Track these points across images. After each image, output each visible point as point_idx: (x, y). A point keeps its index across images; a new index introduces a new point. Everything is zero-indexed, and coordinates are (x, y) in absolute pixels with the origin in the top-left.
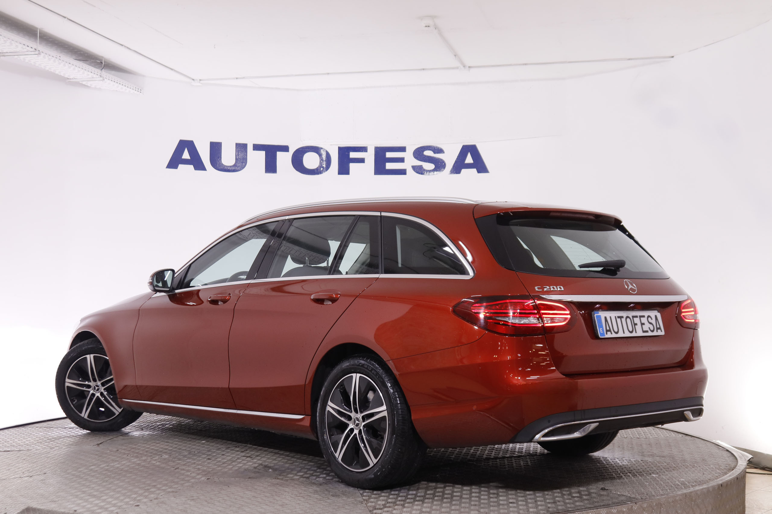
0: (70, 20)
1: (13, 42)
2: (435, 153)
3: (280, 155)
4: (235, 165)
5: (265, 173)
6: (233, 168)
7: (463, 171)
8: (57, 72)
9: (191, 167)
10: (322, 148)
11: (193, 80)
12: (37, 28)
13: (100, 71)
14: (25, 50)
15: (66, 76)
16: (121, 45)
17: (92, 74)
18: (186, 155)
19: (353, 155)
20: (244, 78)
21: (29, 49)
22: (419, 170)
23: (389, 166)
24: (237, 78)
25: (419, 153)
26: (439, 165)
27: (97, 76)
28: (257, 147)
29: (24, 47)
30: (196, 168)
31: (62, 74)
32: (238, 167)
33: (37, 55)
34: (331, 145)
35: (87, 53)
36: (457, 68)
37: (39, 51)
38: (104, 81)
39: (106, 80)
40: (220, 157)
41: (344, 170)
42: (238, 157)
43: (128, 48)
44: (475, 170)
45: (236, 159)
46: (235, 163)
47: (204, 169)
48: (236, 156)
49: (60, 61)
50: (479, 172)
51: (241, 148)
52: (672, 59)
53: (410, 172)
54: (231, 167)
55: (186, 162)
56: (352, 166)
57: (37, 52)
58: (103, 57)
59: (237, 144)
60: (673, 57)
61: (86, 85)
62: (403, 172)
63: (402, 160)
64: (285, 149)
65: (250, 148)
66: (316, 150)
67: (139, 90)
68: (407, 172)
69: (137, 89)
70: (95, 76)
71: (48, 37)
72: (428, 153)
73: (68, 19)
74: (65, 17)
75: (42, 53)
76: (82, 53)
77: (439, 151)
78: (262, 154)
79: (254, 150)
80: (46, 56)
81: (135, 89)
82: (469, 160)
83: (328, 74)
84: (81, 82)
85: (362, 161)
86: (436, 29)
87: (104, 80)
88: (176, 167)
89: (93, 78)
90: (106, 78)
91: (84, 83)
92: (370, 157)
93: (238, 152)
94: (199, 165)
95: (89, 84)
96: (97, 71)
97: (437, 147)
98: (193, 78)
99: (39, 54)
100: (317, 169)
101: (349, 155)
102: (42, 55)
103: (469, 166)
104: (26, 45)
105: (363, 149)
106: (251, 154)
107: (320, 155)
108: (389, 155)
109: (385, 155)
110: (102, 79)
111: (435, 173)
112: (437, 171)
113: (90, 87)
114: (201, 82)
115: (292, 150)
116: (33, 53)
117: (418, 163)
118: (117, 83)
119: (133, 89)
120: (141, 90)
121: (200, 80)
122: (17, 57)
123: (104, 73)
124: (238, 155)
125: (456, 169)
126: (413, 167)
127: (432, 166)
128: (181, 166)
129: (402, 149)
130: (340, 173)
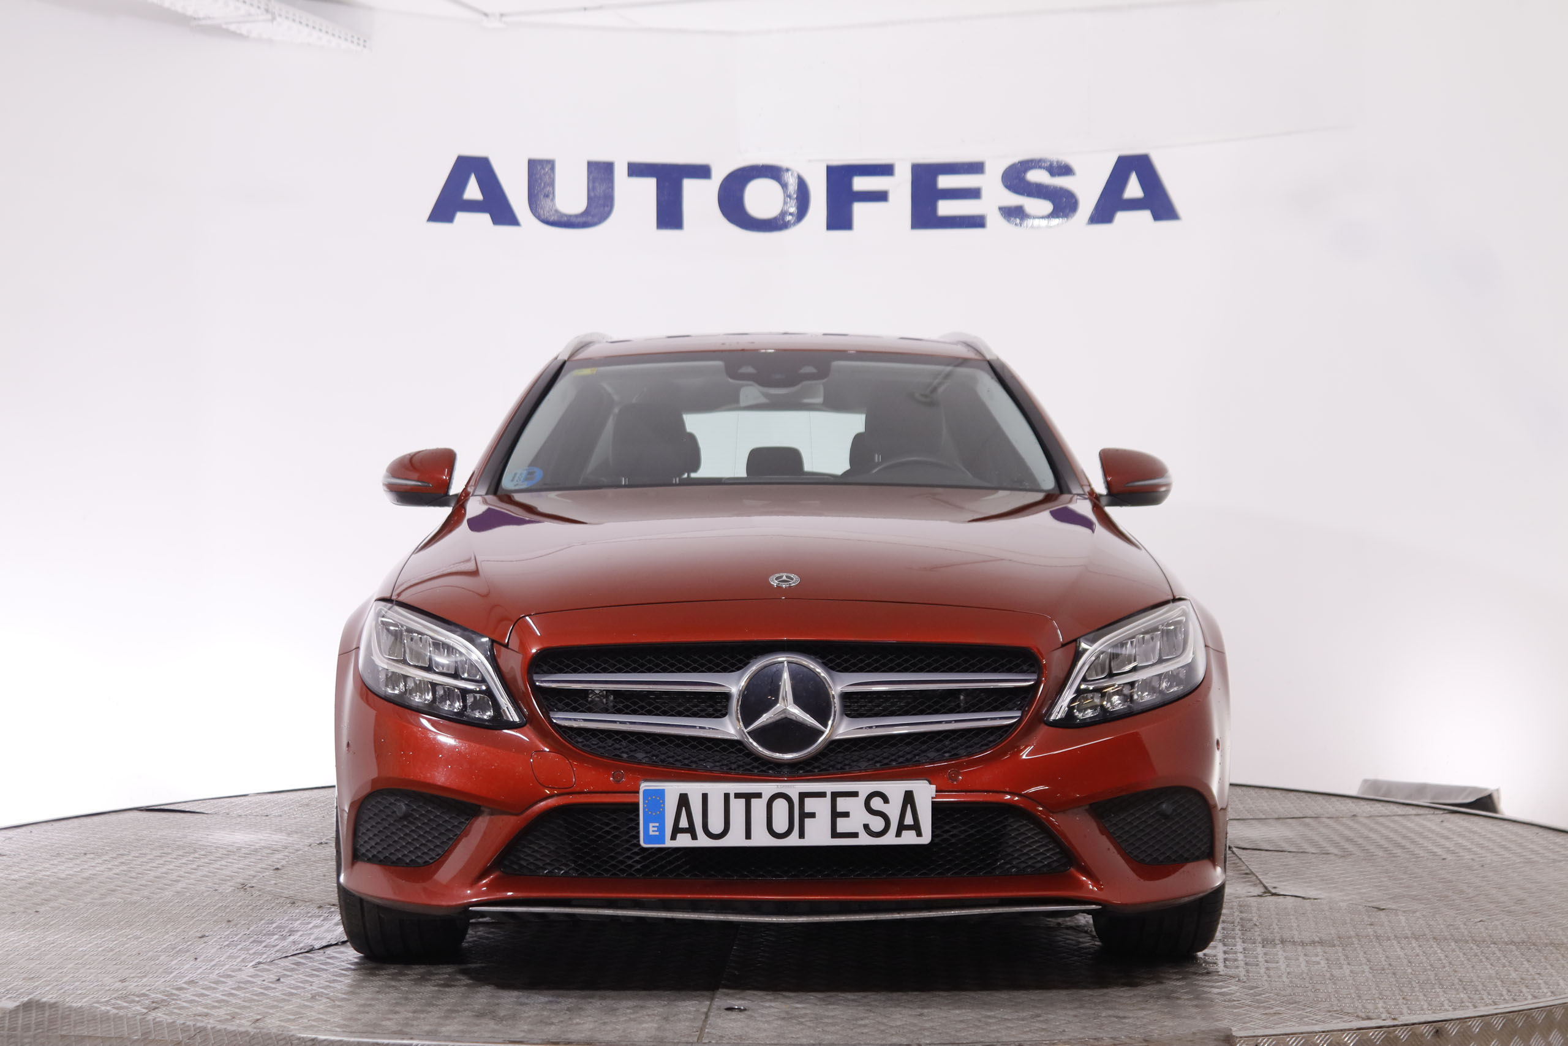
2: (1052, 175)
4: (586, 213)
5: (658, 228)
6: (580, 220)
7: (1121, 217)
8: (166, 4)
9: (486, 218)
10: (788, 170)
11: (486, 15)
17: (247, 7)
18: (473, 191)
19: (861, 183)
20: (600, 7)
22: (1013, 214)
23: (946, 208)
24: (585, 9)
25: (1015, 178)
26: (1064, 204)
27: (258, 11)
28: (637, 170)
30: (497, 220)
31: (180, 9)
32: (593, 216)
34: (810, 161)
38: (274, 22)
39: (279, 19)
40: (550, 195)
41: (839, 218)
42: (592, 194)
44: (1146, 215)
45: (589, 198)
46: (587, 208)
47: (512, 220)
48: (588, 190)
50: (1157, 217)
51: (601, 173)
53: (994, 219)
54: (576, 216)
55: (472, 207)
56: (860, 209)
59: (590, 164)
61: (238, 31)
62: (976, 222)
63: (973, 194)
64: (702, 172)
65: (620, 173)
66: (772, 172)
67: (361, 42)
68: (989, 222)
69: (355, 40)
70: (253, 10)
72: (1036, 176)
77: (1065, 170)
78: (649, 185)
79: (629, 175)
81: (350, 39)
82: (1133, 189)
84: (224, 26)
85: (881, 196)
87: (274, 19)
88: (450, 219)
89: (250, 15)
90: (280, 15)
91: (233, 27)
92: (900, 187)
93: (594, 182)
94: (502, 214)
95: (244, 29)
97: (1057, 162)
98: (486, 11)
100: (775, 219)
101: (850, 184)
103: (1133, 205)
105: (886, 170)
106: (624, 185)
107: (784, 186)
108: (945, 182)
109: (935, 182)
110: (269, 17)
111: (1053, 221)
112: (1059, 217)
113: (248, 37)
114: (504, 19)
115: (719, 175)
117: (1014, 199)
118: (307, 25)
119: (346, 39)
120: (365, 41)
121: (502, 15)
123: (277, 3)
124: (594, 189)
125: (1104, 213)
126: (1001, 209)
127: (1046, 206)
128: (460, 216)
129: (976, 168)
130: (830, 226)
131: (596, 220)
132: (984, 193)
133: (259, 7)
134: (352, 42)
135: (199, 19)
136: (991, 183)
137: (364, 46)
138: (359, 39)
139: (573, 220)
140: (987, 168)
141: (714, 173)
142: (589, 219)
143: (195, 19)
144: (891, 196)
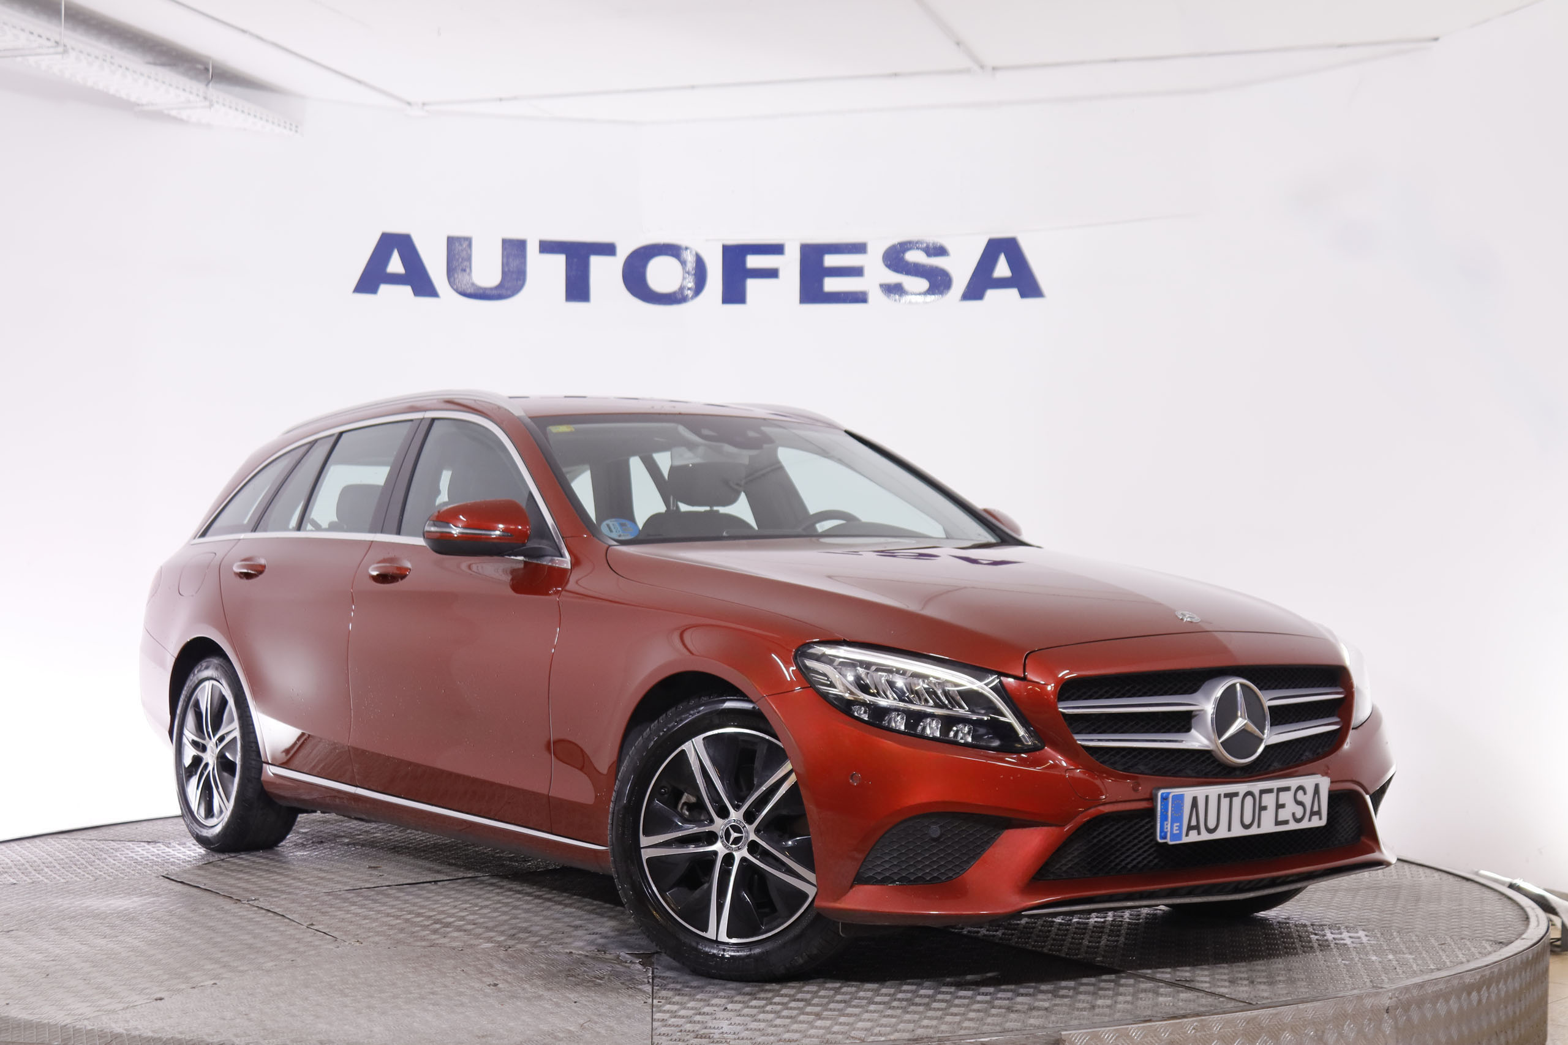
2: (928, 255)
3: (596, 263)
4: (500, 286)
5: (567, 300)
6: (495, 292)
7: (991, 294)
8: (112, 91)
9: (407, 290)
10: (687, 248)
11: (409, 104)
13: (204, 87)
14: (35, 45)
15: (133, 99)
16: (243, 31)
17: (186, 94)
18: (395, 265)
19: (753, 261)
20: (515, 98)
21: (43, 41)
22: (893, 290)
23: (831, 284)
24: (501, 100)
25: (895, 259)
26: (939, 282)
27: (198, 98)
28: (547, 247)
29: (31, 37)
30: (418, 292)
31: (124, 96)
32: (507, 289)
33: (60, 55)
34: (707, 240)
35: (176, 50)
36: (967, 71)
37: (64, 45)
38: (212, 108)
39: (216, 105)
40: (468, 270)
41: (734, 294)
42: (506, 269)
43: (257, 37)
44: (1014, 292)
45: (504, 273)
46: (501, 282)
47: (433, 293)
48: (502, 265)
49: (113, 67)
50: (1023, 295)
51: (514, 250)
52: (1434, 44)
53: (876, 295)
54: (491, 289)
55: (395, 279)
56: (753, 285)
57: (60, 49)
58: (209, 58)
59: (505, 242)
60: (1436, 39)
61: (179, 117)
62: (859, 298)
63: (857, 272)
64: (608, 249)
65: (532, 249)
66: (672, 250)
67: (294, 128)
68: (871, 298)
69: (288, 125)
70: (192, 97)
72: (914, 256)
75: (71, 50)
76: (165, 48)
77: (940, 251)
78: (559, 261)
79: (541, 252)
80: (82, 56)
81: (283, 124)
82: (1002, 269)
83: (693, 87)
84: (166, 112)
85: (772, 273)
87: (211, 105)
88: (373, 290)
89: (189, 101)
90: (217, 102)
91: (174, 113)
92: (789, 265)
93: (508, 258)
94: (423, 286)
95: (184, 115)
96: (198, 87)
97: (933, 244)
98: (410, 100)
99: (65, 52)
100: (675, 293)
101: (744, 262)
102: (73, 54)
103: (1002, 283)
104: (36, 33)
105: (777, 249)
106: (536, 261)
107: (683, 263)
108: (830, 260)
109: (821, 261)
110: (207, 103)
112: (934, 294)
113: (187, 121)
114: (426, 108)
115: (623, 253)
116: (52, 50)
117: (894, 278)
118: (243, 112)
119: (279, 125)
120: (297, 127)
121: (424, 104)
122: (19, 59)
123: (215, 91)
124: (508, 263)
125: (975, 290)
126: (881, 286)
127: (923, 284)
128: (384, 288)
129: (859, 248)
130: (725, 300)
131: (509, 293)
132: (866, 272)
133: (198, 95)
134: (285, 127)
135: (142, 105)
136: (873, 263)
137: (296, 131)
138: (291, 124)
139: (488, 292)
140: (870, 248)
141: (619, 250)
142: (504, 292)
143: (138, 105)
144: (781, 274)
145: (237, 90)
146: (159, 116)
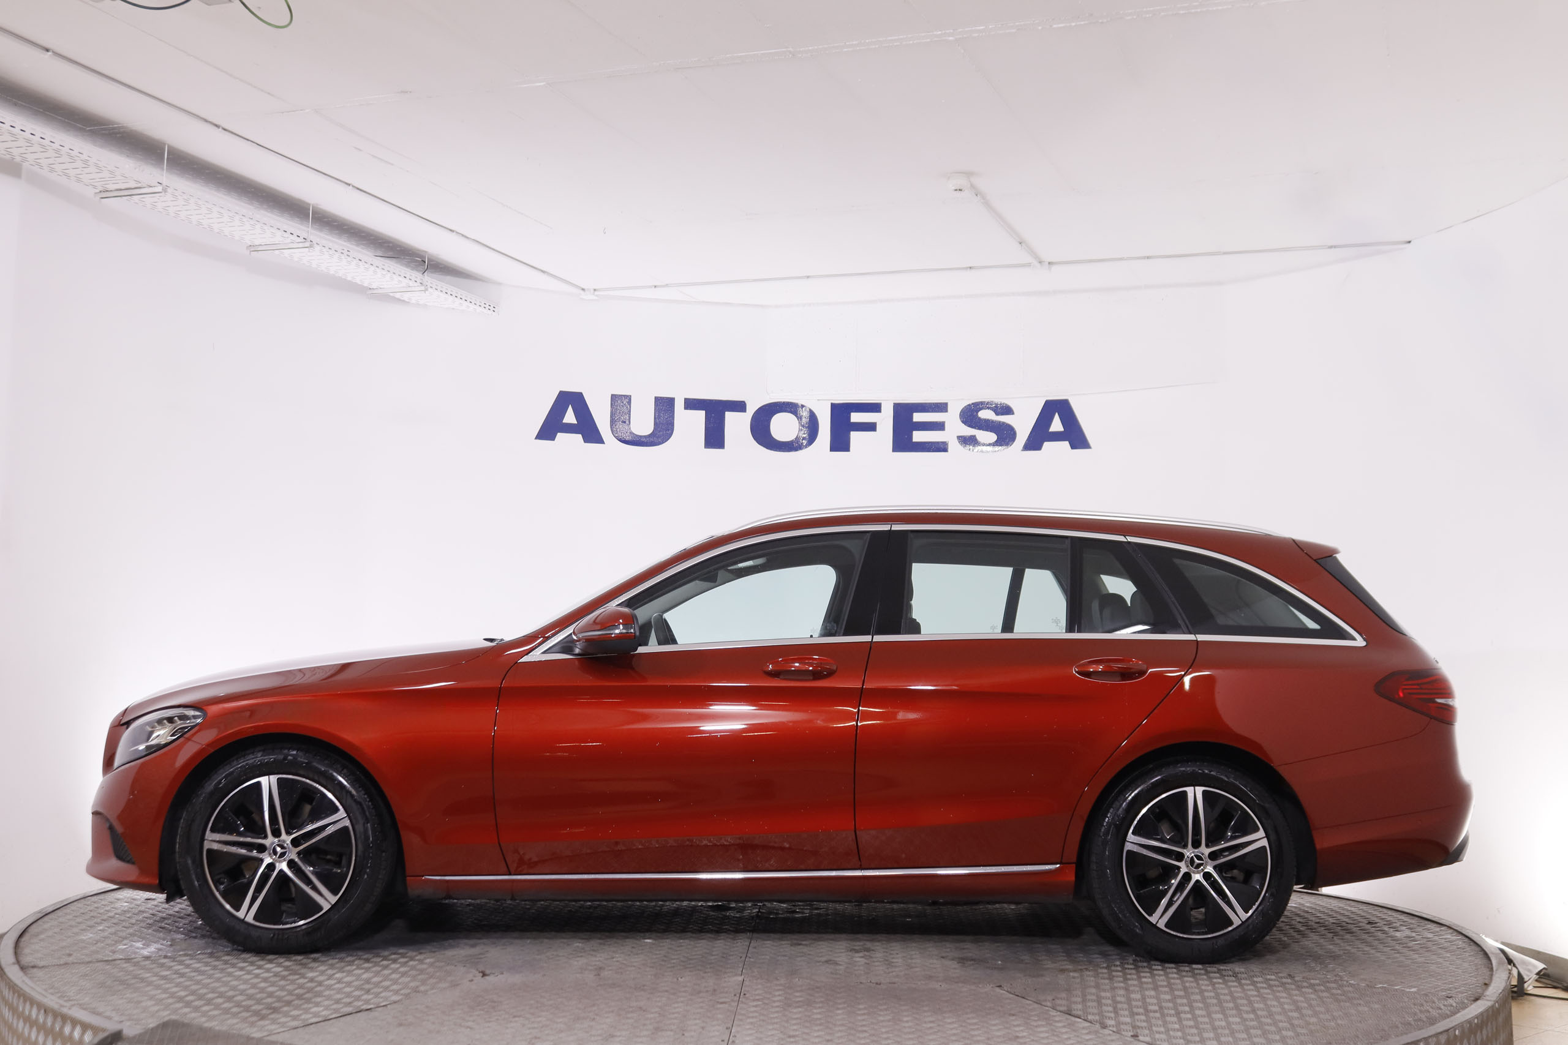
0: (358, 189)
1: (265, 227)
2: (997, 414)
3: (729, 416)
4: (653, 435)
5: (705, 447)
6: (648, 440)
8: (349, 278)
9: (579, 437)
10: (803, 406)
11: (583, 289)
12: (309, 204)
13: (421, 275)
14: (289, 241)
15: (366, 284)
16: (451, 230)
17: (406, 281)
18: (570, 417)
19: (856, 417)
20: (667, 285)
21: (294, 238)
22: (968, 441)
23: (918, 436)
24: (655, 287)
25: (970, 415)
26: (1005, 435)
27: (416, 284)
28: (692, 404)
29: (285, 235)
30: (586, 440)
31: (356, 281)
32: (658, 438)
33: (307, 249)
34: (818, 400)
35: (400, 246)
36: (1029, 265)
37: (311, 241)
38: (427, 292)
39: (430, 289)
40: (627, 422)
41: (840, 443)
42: (658, 421)
43: (463, 235)
44: (1066, 444)
45: (655, 424)
46: (654, 432)
47: (600, 441)
48: (655, 418)
49: (349, 259)
50: (1073, 447)
51: (664, 407)
52: (1408, 245)
53: (954, 445)
54: (645, 437)
55: (569, 429)
56: (854, 436)
57: (307, 244)
58: (426, 252)
59: (657, 399)
60: (1410, 242)
61: (401, 298)
62: (941, 447)
63: (939, 426)
64: (740, 406)
65: (679, 405)
66: (791, 408)
67: (491, 308)
68: (950, 447)
69: (487, 306)
70: (411, 283)
71: (330, 219)
72: (985, 414)
73: (353, 186)
74: (349, 185)
75: (316, 245)
76: (391, 245)
77: (1007, 410)
78: (701, 415)
79: (686, 408)
80: (324, 250)
81: (483, 305)
82: (1057, 425)
83: (808, 277)
84: (391, 294)
85: (871, 427)
86: (977, 195)
87: (427, 290)
88: (552, 437)
89: (409, 286)
90: (431, 287)
91: (398, 296)
92: (885, 420)
93: (659, 412)
94: (590, 433)
95: (406, 297)
96: (416, 275)
97: (1001, 404)
98: (583, 287)
99: (311, 246)
100: (792, 442)
101: (850, 418)
102: (317, 248)
103: (1056, 437)
104: (289, 232)
105: (875, 408)
106: (682, 415)
107: (799, 418)
108: (918, 417)
109: (911, 417)
110: (423, 288)
111: (997, 448)
112: (1001, 445)
113: (408, 302)
114: (596, 293)
115: (751, 409)
116: (301, 245)
117: (968, 431)
118: (451, 295)
119: (480, 306)
120: (494, 307)
121: (595, 290)
122: (277, 252)
123: (429, 279)
124: (659, 417)
125: (1034, 443)
126: (959, 437)
127: (992, 437)
128: (560, 436)
129: (941, 407)
130: (833, 449)
133: (416, 281)
134: (485, 308)
135: (373, 289)
137: (494, 311)
138: (489, 306)
143: (370, 289)
145: (448, 278)
146: (386, 298)
